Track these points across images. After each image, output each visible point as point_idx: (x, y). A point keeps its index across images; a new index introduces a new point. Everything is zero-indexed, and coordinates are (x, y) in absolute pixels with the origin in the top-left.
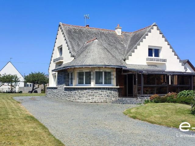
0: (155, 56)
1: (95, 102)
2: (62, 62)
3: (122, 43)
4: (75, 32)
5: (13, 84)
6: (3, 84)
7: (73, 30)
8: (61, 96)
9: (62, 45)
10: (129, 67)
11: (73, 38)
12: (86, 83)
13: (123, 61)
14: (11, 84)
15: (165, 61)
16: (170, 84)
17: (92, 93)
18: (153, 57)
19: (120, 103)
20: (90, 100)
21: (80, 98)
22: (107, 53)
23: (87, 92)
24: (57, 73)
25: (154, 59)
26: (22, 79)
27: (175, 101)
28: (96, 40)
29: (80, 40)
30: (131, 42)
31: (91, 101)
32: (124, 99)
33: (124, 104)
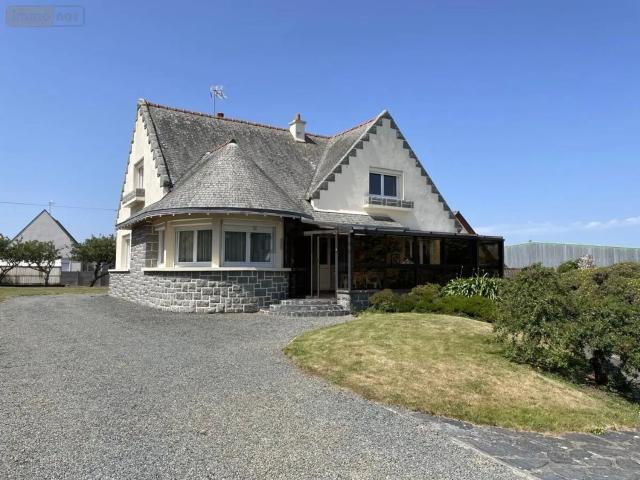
0: (386, 194)
1: (222, 312)
2: (143, 203)
3: (306, 159)
4: (182, 125)
5: (44, 264)
6: (17, 266)
7: (176, 121)
8: (136, 294)
9: (142, 160)
10: (318, 219)
11: (171, 140)
12: (198, 260)
13: (306, 203)
14: (38, 264)
15: (409, 205)
16: (421, 262)
17: (214, 285)
18: (382, 196)
19: (289, 314)
20: (208, 305)
21: (180, 301)
22: (261, 178)
23: (198, 283)
24: (130, 232)
25: (384, 200)
26: (66, 253)
27: (440, 309)
28: (233, 144)
29: (191, 145)
30: (327, 158)
31: (210, 309)
32: (301, 302)
33: (300, 315)
